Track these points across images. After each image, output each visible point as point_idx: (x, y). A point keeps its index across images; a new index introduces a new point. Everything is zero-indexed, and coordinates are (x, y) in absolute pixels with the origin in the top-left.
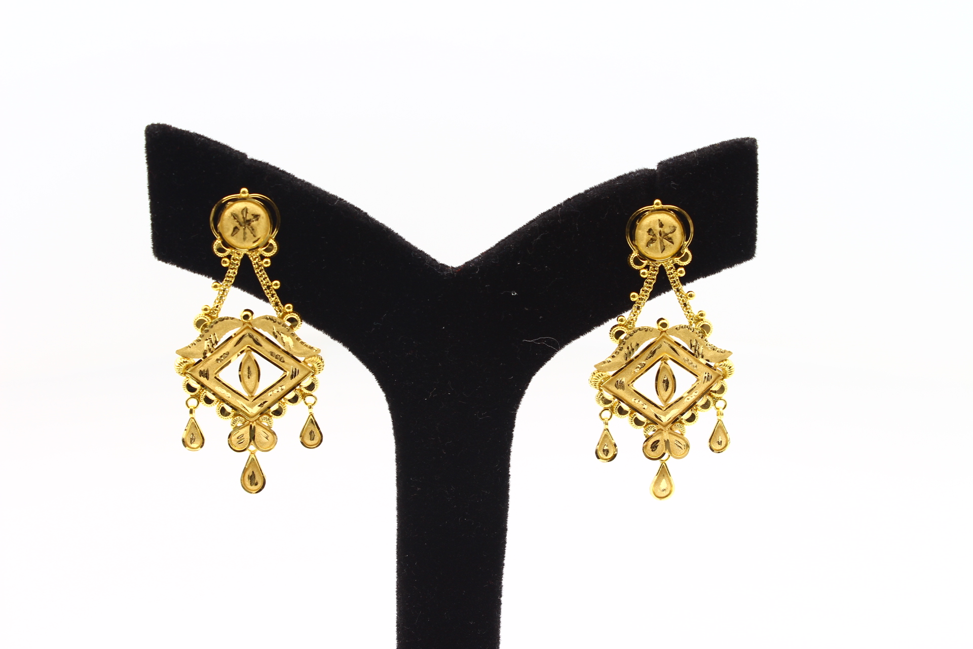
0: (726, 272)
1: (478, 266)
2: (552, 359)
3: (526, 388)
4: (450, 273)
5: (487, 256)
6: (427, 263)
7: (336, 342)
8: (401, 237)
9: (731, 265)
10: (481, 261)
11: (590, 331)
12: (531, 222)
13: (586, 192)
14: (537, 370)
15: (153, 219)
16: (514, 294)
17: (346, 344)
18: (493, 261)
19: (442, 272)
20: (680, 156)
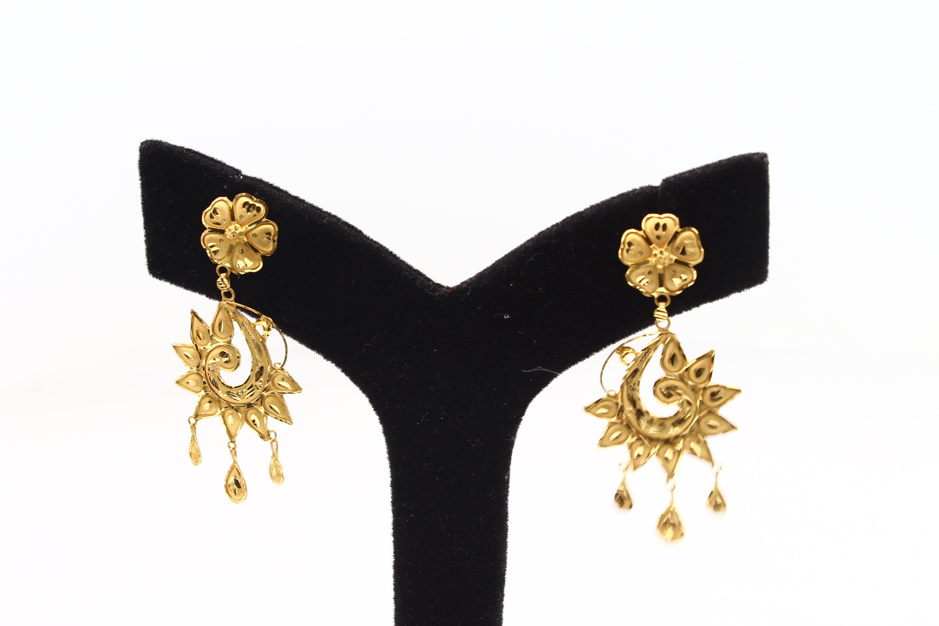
0: (735, 297)
1: (470, 287)
2: (549, 385)
3: (523, 414)
4: (442, 294)
5: (481, 276)
6: (418, 283)
7: (329, 362)
8: (395, 256)
9: (739, 288)
10: (474, 282)
11: (588, 357)
12: (529, 241)
13: (586, 210)
14: (534, 395)
15: (147, 235)
16: (507, 317)
17: (338, 364)
18: (486, 282)
19: (433, 292)
20: (683, 173)
